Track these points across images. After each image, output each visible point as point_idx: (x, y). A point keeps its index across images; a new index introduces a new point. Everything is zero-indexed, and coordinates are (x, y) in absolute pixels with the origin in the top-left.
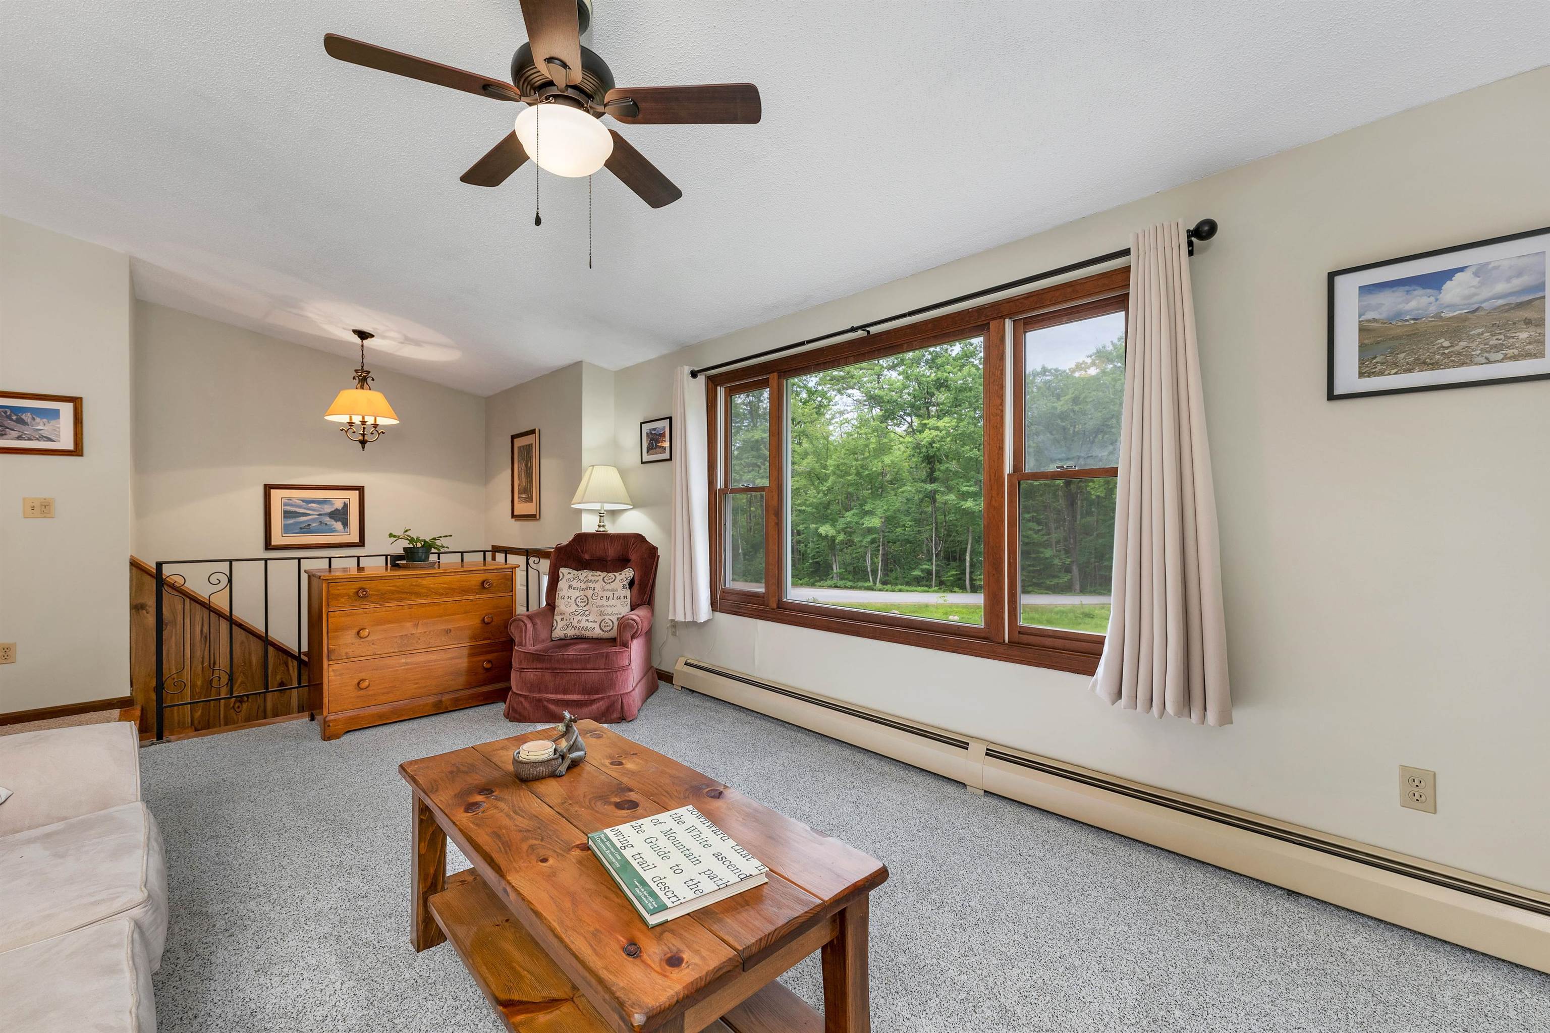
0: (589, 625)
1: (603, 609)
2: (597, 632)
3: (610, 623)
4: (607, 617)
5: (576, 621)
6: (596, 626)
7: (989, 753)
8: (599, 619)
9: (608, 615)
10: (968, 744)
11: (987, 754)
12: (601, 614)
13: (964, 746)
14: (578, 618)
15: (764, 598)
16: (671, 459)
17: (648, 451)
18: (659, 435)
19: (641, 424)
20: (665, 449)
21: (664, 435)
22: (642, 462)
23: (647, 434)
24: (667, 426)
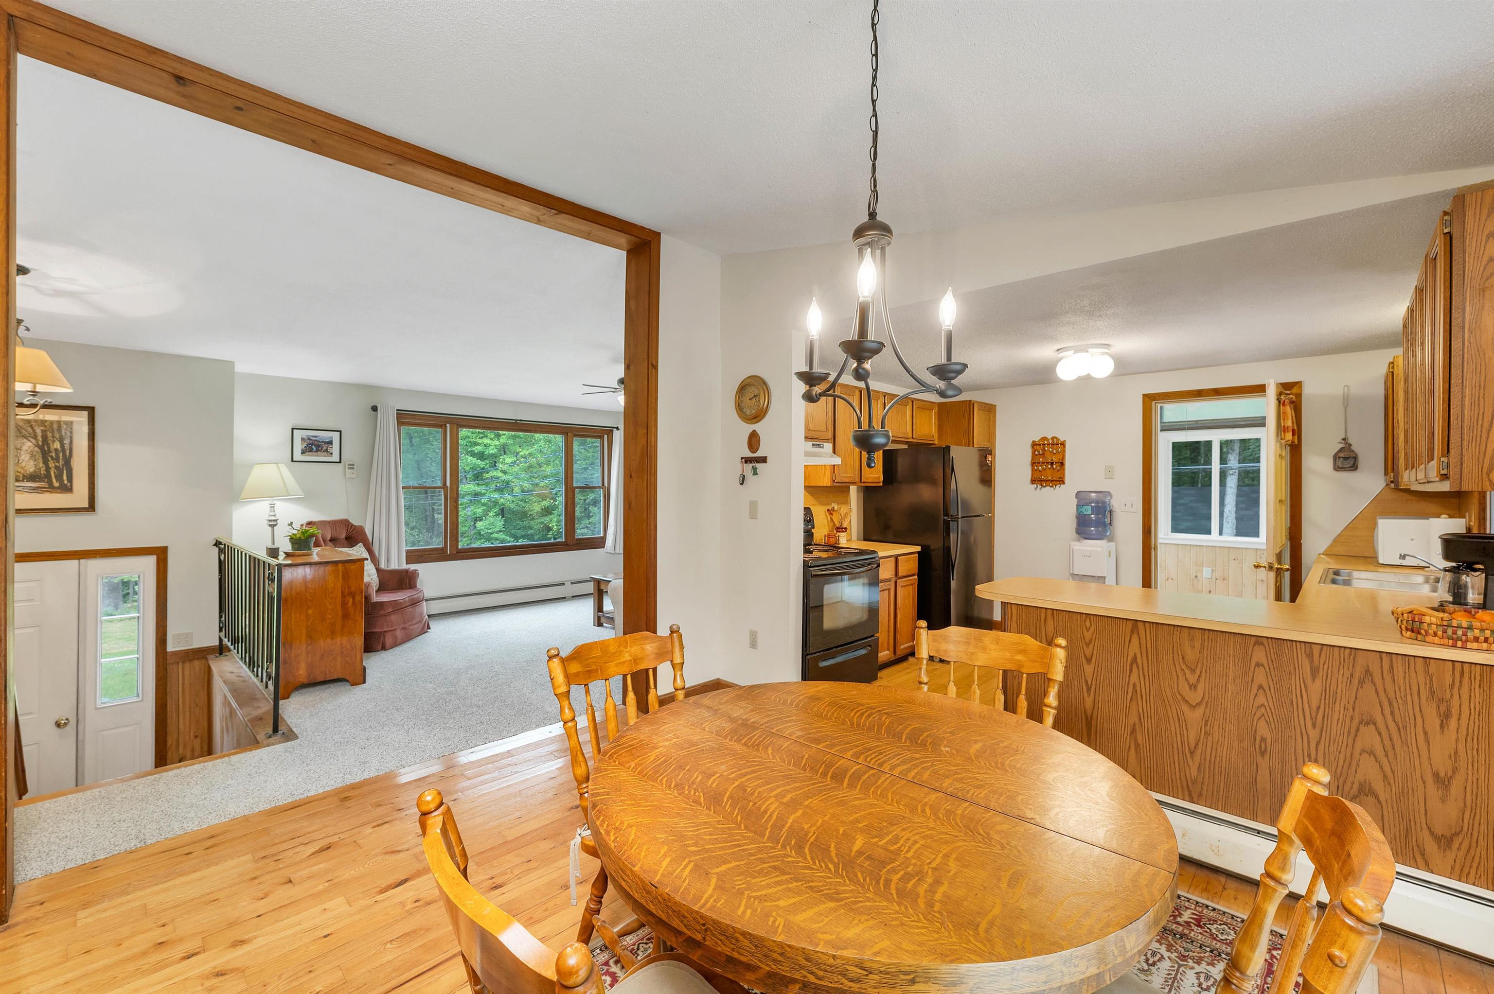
7: (572, 583)
10: (564, 583)
15: (443, 550)
16: (340, 462)
17: (303, 453)
18: (323, 442)
19: (293, 429)
20: (332, 454)
21: (331, 443)
22: (292, 461)
23: (303, 439)
24: (335, 436)
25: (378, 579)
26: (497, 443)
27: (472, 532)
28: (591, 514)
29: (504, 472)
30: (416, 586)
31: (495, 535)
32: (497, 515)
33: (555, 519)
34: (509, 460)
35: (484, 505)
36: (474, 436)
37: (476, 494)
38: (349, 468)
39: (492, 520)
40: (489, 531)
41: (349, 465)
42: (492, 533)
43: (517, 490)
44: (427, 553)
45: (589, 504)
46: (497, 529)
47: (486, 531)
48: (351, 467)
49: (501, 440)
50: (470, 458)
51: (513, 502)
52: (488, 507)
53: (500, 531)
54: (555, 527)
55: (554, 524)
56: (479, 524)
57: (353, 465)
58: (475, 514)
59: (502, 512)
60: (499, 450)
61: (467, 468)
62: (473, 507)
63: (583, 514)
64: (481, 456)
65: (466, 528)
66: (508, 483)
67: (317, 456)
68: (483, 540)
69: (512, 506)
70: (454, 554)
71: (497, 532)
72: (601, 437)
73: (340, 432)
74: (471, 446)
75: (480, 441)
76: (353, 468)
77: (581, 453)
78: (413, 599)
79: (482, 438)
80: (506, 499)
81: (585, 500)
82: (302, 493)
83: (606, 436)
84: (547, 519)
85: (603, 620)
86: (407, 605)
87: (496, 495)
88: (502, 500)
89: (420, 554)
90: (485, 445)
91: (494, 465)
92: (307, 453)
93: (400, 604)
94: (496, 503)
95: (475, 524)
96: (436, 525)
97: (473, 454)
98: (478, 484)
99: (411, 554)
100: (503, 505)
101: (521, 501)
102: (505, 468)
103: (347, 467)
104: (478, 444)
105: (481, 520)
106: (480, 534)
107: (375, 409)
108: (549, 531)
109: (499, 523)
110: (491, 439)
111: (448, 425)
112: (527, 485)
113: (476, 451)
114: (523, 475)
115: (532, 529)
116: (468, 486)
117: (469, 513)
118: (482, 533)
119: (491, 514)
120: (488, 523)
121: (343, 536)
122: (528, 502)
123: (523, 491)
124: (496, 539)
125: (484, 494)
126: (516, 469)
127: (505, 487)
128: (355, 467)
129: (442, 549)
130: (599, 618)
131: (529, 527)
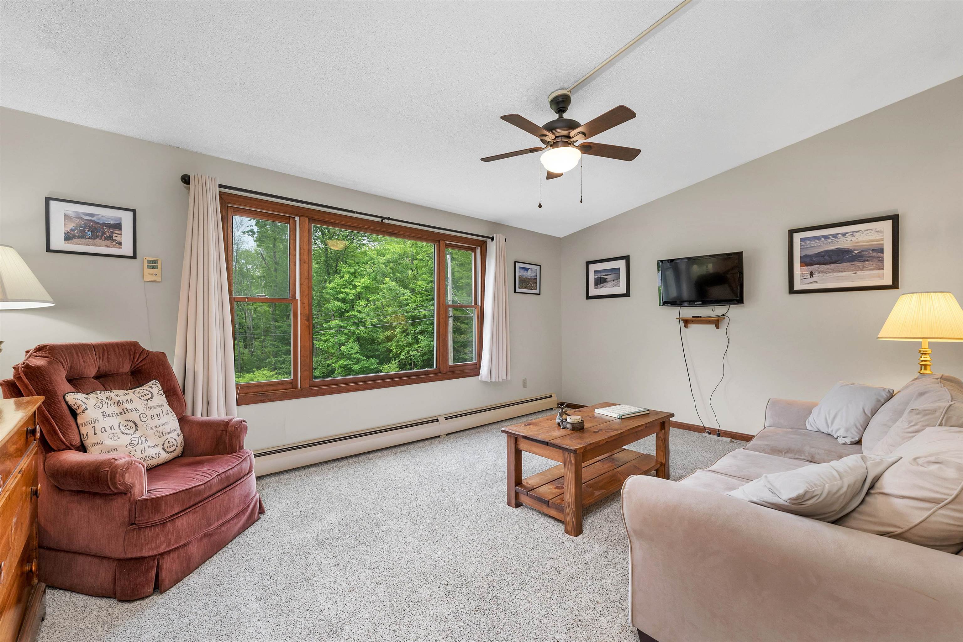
0: (153, 451)
1: (160, 429)
2: (164, 456)
3: (174, 442)
4: (169, 436)
5: (139, 452)
6: (159, 449)
7: (447, 418)
8: (160, 441)
9: (168, 433)
10: (438, 419)
11: (446, 419)
12: (161, 434)
13: (437, 420)
14: (140, 447)
15: (293, 384)
16: (134, 257)
17: (68, 237)
18: (104, 224)
19: (48, 200)
20: (120, 243)
21: (118, 226)
22: (48, 250)
23: (66, 216)
24: (126, 219)
25: (180, 439)
26: (354, 292)
27: (338, 353)
28: (420, 341)
29: (359, 312)
30: (241, 448)
31: (354, 356)
32: (355, 341)
33: (395, 345)
34: (363, 303)
35: (346, 334)
36: (339, 287)
37: (340, 327)
38: (148, 267)
39: (351, 345)
40: (350, 353)
41: (148, 261)
42: (352, 354)
43: (368, 324)
44: (269, 388)
45: (418, 333)
46: (355, 351)
47: (348, 352)
48: (153, 264)
49: (357, 290)
50: (336, 303)
51: (365, 332)
52: (349, 336)
53: (357, 353)
54: (395, 350)
55: (394, 348)
56: (343, 348)
57: (156, 262)
58: (340, 340)
59: (359, 339)
60: (356, 297)
61: (335, 309)
62: (338, 336)
63: (414, 341)
64: (344, 301)
65: (335, 351)
66: (362, 319)
67: (95, 245)
68: (345, 359)
69: (365, 335)
70: (306, 389)
71: (355, 354)
72: (473, 250)
73: (134, 211)
74: (337, 294)
75: (343, 291)
76: (156, 268)
77: (411, 298)
78: (227, 478)
79: (344, 288)
80: (360, 331)
81: (415, 331)
82: (50, 299)
83: (479, 248)
84: (389, 344)
85: (523, 498)
86: (214, 490)
87: (354, 328)
88: (358, 331)
89: (260, 389)
90: (346, 294)
91: (352, 307)
92: (76, 240)
93: (199, 493)
94: (354, 333)
95: (340, 347)
96: (315, 349)
97: (338, 300)
98: (342, 320)
99: (245, 390)
100: (359, 334)
101: (371, 331)
102: (360, 309)
103: (146, 264)
104: (342, 293)
105: (344, 345)
106: (344, 355)
107: (186, 180)
108: (390, 353)
109: (357, 347)
110: (350, 289)
111: (297, 219)
112: (375, 321)
113: (340, 298)
114: (372, 313)
115: (378, 351)
116: (335, 322)
117: (336, 340)
118: (345, 354)
119: (351, 341)
120: (349, 347)
121: (127, 368)
122: (376, 333)
123: (372, 325)
124: (355, 358)
125: (346, 327)
126: (367, 309)
127: (360, 322)
128: (159, 265)
129: (291, 382)
130: (517, 494)
131: (376, 349)
